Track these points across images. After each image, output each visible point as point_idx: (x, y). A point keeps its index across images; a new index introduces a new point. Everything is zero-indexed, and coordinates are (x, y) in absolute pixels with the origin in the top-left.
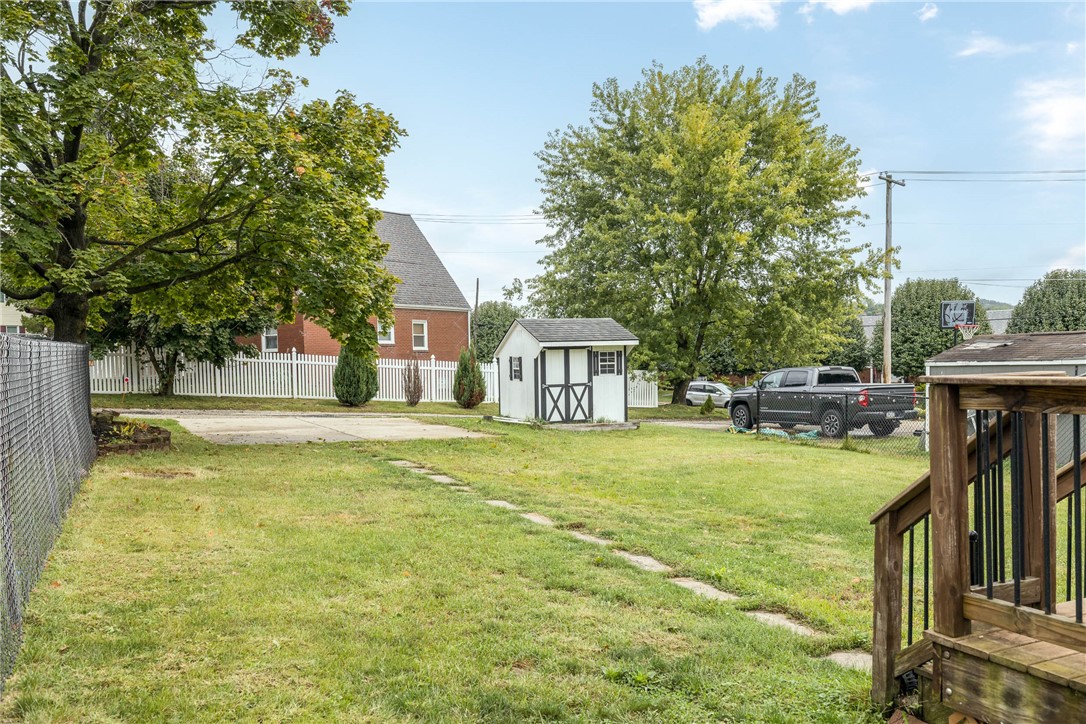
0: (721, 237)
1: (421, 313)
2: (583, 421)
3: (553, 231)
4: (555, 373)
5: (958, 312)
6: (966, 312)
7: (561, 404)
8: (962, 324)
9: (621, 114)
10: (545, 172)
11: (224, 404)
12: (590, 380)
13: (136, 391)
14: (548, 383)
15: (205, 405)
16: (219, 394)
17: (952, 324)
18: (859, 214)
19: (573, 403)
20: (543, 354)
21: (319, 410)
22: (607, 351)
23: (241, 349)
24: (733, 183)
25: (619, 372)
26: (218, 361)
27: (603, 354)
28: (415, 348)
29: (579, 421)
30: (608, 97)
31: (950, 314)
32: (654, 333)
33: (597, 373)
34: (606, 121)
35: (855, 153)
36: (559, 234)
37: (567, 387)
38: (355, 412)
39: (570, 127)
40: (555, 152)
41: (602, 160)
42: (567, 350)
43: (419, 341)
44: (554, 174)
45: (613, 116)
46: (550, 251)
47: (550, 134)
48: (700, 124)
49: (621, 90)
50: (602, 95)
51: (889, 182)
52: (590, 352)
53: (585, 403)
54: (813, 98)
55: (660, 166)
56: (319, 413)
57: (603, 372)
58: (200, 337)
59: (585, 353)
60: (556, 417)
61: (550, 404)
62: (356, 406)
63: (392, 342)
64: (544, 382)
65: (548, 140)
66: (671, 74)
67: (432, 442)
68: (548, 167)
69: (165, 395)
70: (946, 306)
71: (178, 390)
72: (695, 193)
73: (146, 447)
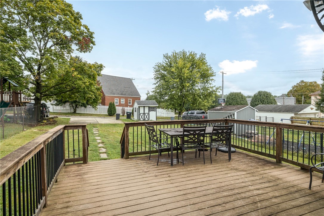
0: (184, 84)
1: (131, 98)
2: (147, 120)
3: (155, 82)
4: (142, 111)
5: (222, 100)
6: (223, 101)
7: (143, 117)
8: (223, 103)
9: (169, 60)
10: (155, 71)
11: (84, 115)
12: (149, 112)
13: (70, 112)
14: (140, 113)
15: (81, 115)
16: (86, 113)
17: (220, 103)
18: (213, 80)
19: (145, 117)
20: (139, 107)
21: (104, 116)
22: (153, 107)
23: (89, 104)
24: (186, 74)
25: (155, 111)
26: (85, 107)
27: (151, 107)
28: (129, 104)
29: (146, 120)
30: (166, 57)
31: (220, 101)
32: (173, 102)
33: (150, 111)
34: (166, 61)
35: (211, 68)
36: (157, 83)
37: (144, 114)
38: (111, 117)
39: (159, 62)
40: (157, 67)
41: (165, 69)
42: (144, 107)
43: (130, 103)
44: (157, 71)
45: (167, 60)
46: (155, 86)
47: (156, 64)
48: (180, 63)
49: (169, 55)
50: (165, 56)
51: (223, 73)
52: (149, 107)
53: (148, 117)
54: (205, 57)
55: (172, 71)
56: (103, 117)
57: (152, 111)
58: (80, 102)
59: (148, 107)
60: (142, 119)
61: (140, 117)
62: (112, 116)
63: (124, 103)
64: (139, 113)
65: (155, 65)
66: (177, 52)
67: (111, 124)
68: (155, 70)
69: (74, 113)
70: (219, 99)
71: (77, 112)
72: (179, 76)
73: (47, 125)
